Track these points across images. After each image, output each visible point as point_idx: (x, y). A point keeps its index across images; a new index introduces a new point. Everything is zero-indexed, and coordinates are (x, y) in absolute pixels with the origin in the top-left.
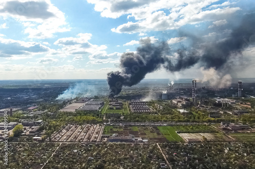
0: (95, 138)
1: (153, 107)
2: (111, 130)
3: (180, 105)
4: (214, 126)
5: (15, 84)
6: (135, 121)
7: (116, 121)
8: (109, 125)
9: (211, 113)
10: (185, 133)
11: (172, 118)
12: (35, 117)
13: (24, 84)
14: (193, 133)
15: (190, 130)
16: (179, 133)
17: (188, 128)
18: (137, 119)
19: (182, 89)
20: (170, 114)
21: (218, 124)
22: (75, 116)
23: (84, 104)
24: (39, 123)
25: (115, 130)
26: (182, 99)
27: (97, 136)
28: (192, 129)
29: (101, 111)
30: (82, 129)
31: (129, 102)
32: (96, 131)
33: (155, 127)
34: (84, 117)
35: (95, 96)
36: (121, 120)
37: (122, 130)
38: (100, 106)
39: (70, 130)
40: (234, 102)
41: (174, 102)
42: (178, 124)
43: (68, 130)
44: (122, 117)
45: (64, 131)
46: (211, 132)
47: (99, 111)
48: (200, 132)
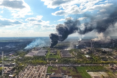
0: (43, 76)
1: (72, 53)
2: (51, 69)
3: (85, 52)
4: (105, 67)
5: (6, 40)
6: (63, 63)
7: (54, 63)
8: (50, 66)
9: (103, 58)
10: (91, 71)
11: (83, 61)
12: (12, 60)
13: (10, 40)
14: (95, 71)
15: (93, 69)
16: (88, 71)
17: (92, 68)
18: (65, 62)
19: (85, 43)
20: (81, 58)
21: (107, 65)
22: (33, 59)
23: (38, 52)
24: (13, 65)
25: (53, 69)
26: (86, 49)
27: (44, 74)
28: (95, 69)
29: (46, 56)
30: (36, 68)
31: (60, 50)
32: (43, 70)
33: (75, 67)
34: (37, 61)
35: (43, 47)
36: (57, 63)
37: (57, 69)
38: (45, 53)
39: (29, 69)
40: (112, 50)
41: (82, 50)
42: (86, 65)
43: (28, 69)
44: (57, 60)
45: (26, 70)
46: (105, 71)
47: (45, 56)
48: (99, 71)
